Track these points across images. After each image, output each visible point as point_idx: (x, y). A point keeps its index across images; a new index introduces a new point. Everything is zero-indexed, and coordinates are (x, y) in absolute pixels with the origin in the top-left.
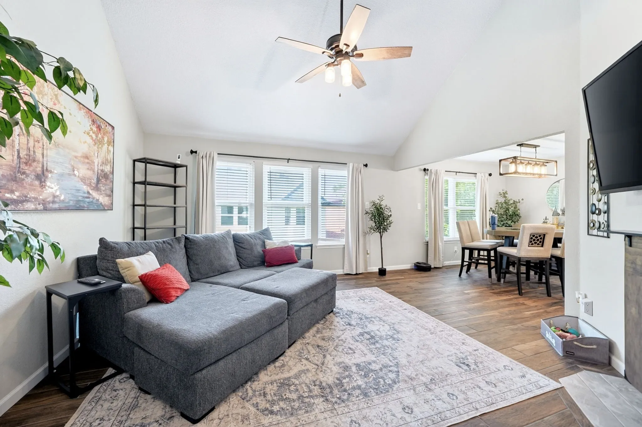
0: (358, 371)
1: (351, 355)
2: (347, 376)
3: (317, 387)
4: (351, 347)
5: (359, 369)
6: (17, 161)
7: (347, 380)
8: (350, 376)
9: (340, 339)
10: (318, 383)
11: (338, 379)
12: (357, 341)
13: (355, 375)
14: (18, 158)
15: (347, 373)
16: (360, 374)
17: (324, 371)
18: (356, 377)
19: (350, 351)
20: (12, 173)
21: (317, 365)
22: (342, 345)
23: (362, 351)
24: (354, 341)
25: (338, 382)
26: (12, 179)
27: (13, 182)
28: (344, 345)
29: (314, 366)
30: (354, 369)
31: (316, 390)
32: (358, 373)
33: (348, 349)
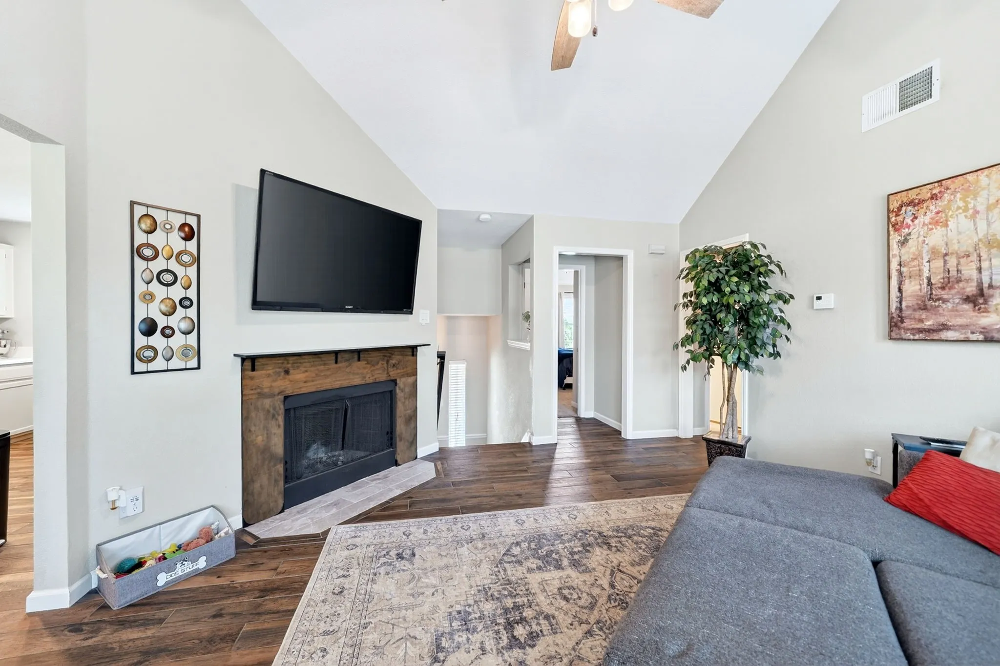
0: (560, 560)
1: (567, 584)
2: (576, 553)
3: (614, 545)
4: (563, 603)
5: (558, 562)
6: (927, 288)
7: (576, 550)
8: (572, 553)
9: (585, 627)
10: (614, 549)
11: (588, 551)
12: (547, 617)
13: (564, 554)
14: (928, 285)
15: (576, 557)
16: (558, 555)
17: (609, 562)
18: (565, 553)
19: (566, 592)
20: (920, 302)
21: (621, 571)
22: (582, 607)
23: (545, 591)
24: (554, 617)
25: (588, 548)
26: (920, 308)
27: (921, 312)
28: (578, 609)
29: (624, 570)
30: (565, 562)
31: (613, 542)
32: (561, 556)
33: (569, 596)
